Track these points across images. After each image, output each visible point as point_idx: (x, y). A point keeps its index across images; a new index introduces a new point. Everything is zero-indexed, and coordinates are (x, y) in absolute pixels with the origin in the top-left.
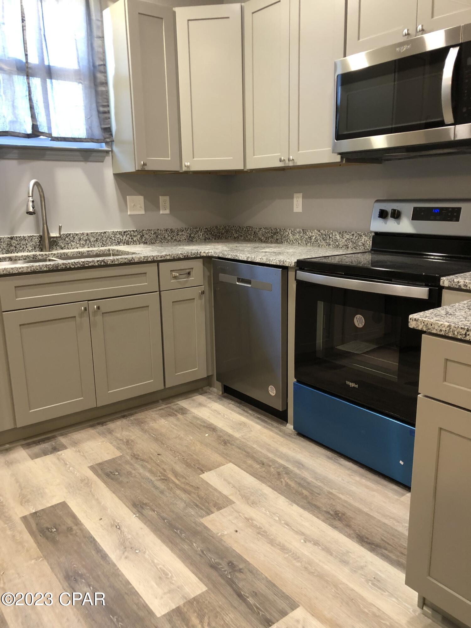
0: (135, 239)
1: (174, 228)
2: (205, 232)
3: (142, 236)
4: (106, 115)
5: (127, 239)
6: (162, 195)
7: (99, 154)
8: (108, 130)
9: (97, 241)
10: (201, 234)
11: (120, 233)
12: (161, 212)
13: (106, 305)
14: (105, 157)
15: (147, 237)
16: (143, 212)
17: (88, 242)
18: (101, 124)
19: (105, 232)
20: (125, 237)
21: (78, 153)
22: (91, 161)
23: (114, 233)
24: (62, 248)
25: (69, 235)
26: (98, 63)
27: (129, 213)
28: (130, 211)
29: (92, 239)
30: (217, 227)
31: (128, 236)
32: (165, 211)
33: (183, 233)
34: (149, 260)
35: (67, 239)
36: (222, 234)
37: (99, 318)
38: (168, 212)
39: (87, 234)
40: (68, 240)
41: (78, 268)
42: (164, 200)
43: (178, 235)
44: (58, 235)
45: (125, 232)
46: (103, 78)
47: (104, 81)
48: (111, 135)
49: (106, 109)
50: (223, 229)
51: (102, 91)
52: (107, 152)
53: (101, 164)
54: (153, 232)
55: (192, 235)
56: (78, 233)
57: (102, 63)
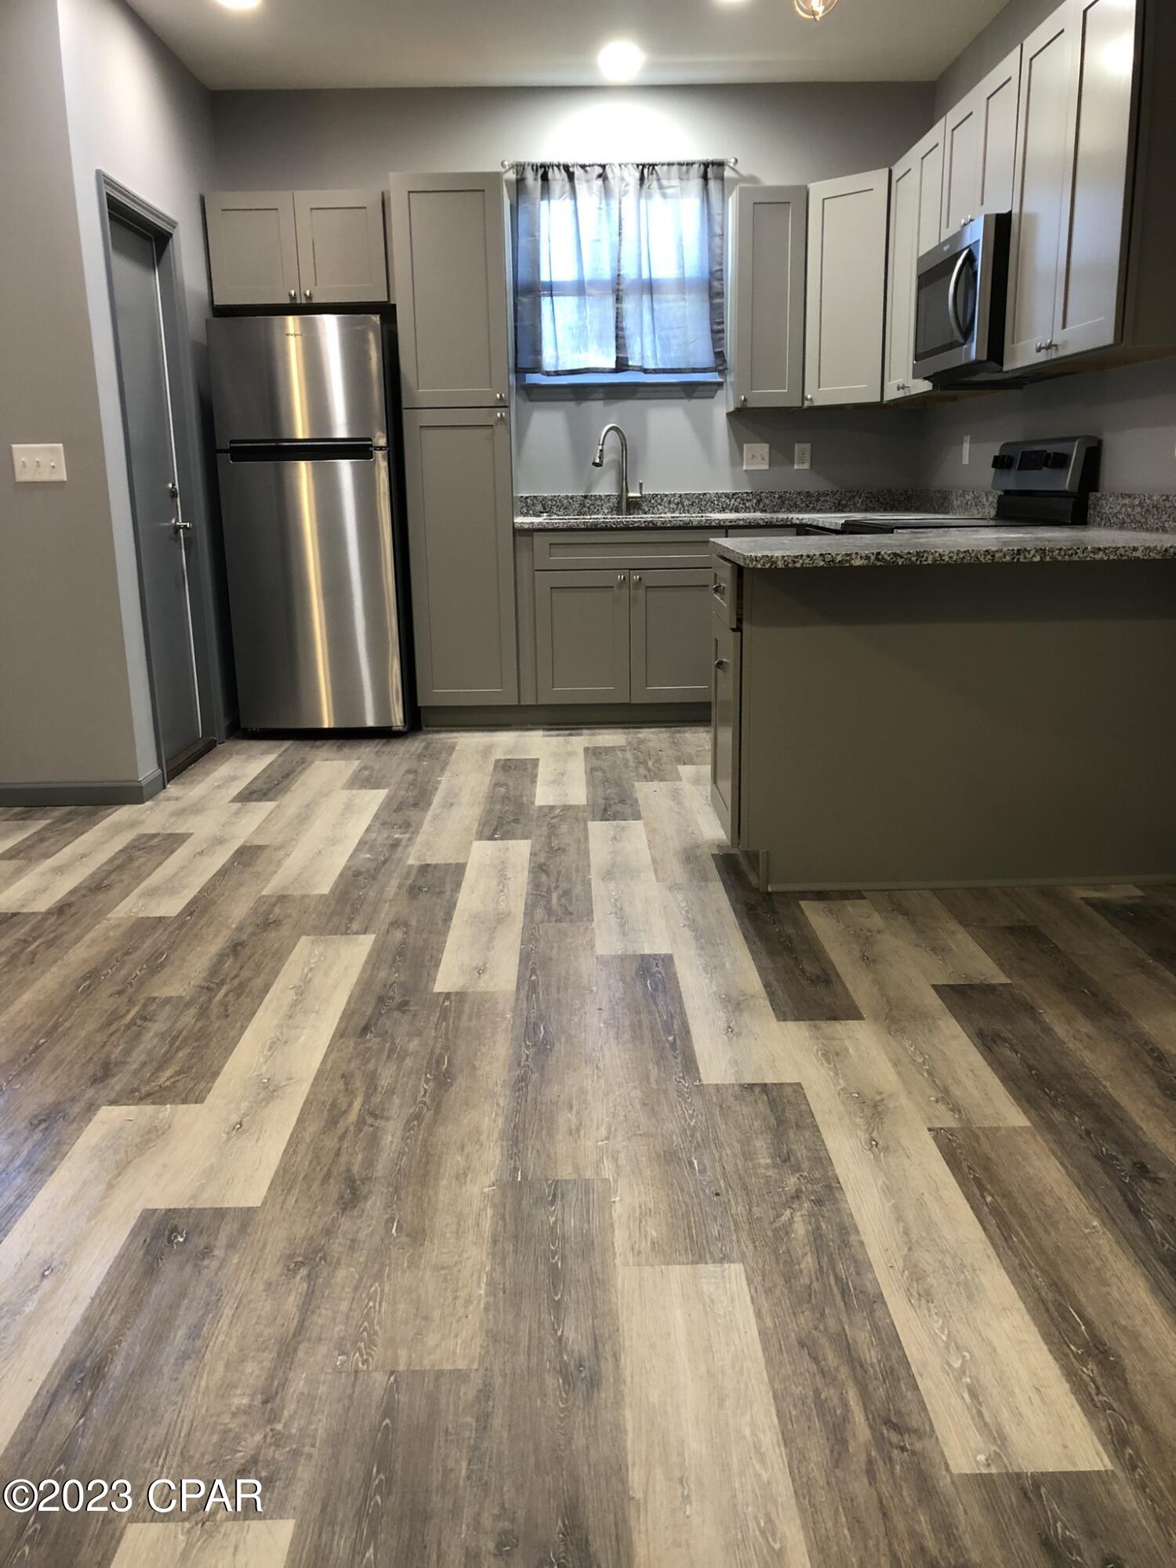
0: (747, 505)
1: (812, 490)
2: (867, 497)
3: (759, 502)
4: (720, 335)
5: (736, 504)
6: (799, 442)
7: (708, 388)
8: (720, 355)
9: (692, 505)
10: (860, 500)
11: (727, 495)
12: (796, 467)
13: (651, 578)
14: (716, 391)
15: (767, 502)
16: (766, 467)
17: (680, 506)
18: (714, 348)
19: (705, 494)
20: (733, 501)
21: (679, 388)
22: (695, 398)
23: (719, 496)
24: (645, 513)
25: (657, 495)
26: (717, 268)
27: (744, 468)
28: (747, 464)
29: (686, 503)
30: (889, 491)
31: (739, 500)
32: (801, 466)
33: (828, 498)
34: (713, 524)
35: (653, 501)
36: (899, 502)
37: (641, 592)
38: (806, 466)
39: (680, 496)
40: (655, 501)
41: (621, 529)
42: (802, 450)
43: (818, 500)
44: (639, 495)
45: (734, 494)
46: (720, 286)
47: (720, 291)
48: (725, 361)
49: (719, 327)
50: (901, 494)
51: (719, 304)
52: (720, 385)
53: (712, 400)
54: (777, 496)
55: (843, 502)
56: (667, 493)
57: (719, 268)
